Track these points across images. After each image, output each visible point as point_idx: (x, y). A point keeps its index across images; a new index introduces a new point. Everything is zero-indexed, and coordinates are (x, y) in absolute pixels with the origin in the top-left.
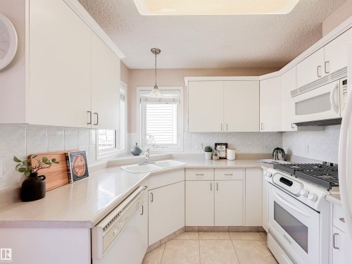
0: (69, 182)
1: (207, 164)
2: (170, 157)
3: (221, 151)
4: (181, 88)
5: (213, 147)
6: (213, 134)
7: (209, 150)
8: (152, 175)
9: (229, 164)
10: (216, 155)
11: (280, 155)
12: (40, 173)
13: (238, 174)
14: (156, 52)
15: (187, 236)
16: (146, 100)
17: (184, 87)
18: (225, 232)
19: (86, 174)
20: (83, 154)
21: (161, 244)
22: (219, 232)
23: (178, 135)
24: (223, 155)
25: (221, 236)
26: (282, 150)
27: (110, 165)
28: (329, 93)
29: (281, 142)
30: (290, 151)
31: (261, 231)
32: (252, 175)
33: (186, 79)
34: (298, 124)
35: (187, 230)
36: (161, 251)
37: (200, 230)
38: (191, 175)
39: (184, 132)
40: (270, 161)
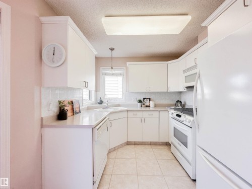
0: (73, 115)
1: (139, 108)
2: (119, 105)
3: (147, 102)
4: (125, 68)
5: (142, 100)
6: (143, 92)
7: (140, 101)
8: (111, 113)
9: (151, 109)
10: (144, 104)
11: (179, 105)
12: (66, 108)
13: (156, 114)
14: (112, 49)
15: (128, 146)
16: (105, 74)
17: (126, 67)
18: (148, 145)
19: (80, 112)
20: (78, 102)
21: (115, 149)
22: (145, 145)
23: (123, 93)
24: (148, 104)
25: (147, 146)
26: (181, 102)
27: (88, 109)
28: (197, 73)
29: (180, 98)
30: (185, 103)
31: (168, 144)
32: (163, 114)
33: (128, 63)
34: (187, 88)
35: (128, 143)
36: (115, 152)
37: (135, 144)
38: (130, 114)
39: (126, 91)
40: (173, 107)
